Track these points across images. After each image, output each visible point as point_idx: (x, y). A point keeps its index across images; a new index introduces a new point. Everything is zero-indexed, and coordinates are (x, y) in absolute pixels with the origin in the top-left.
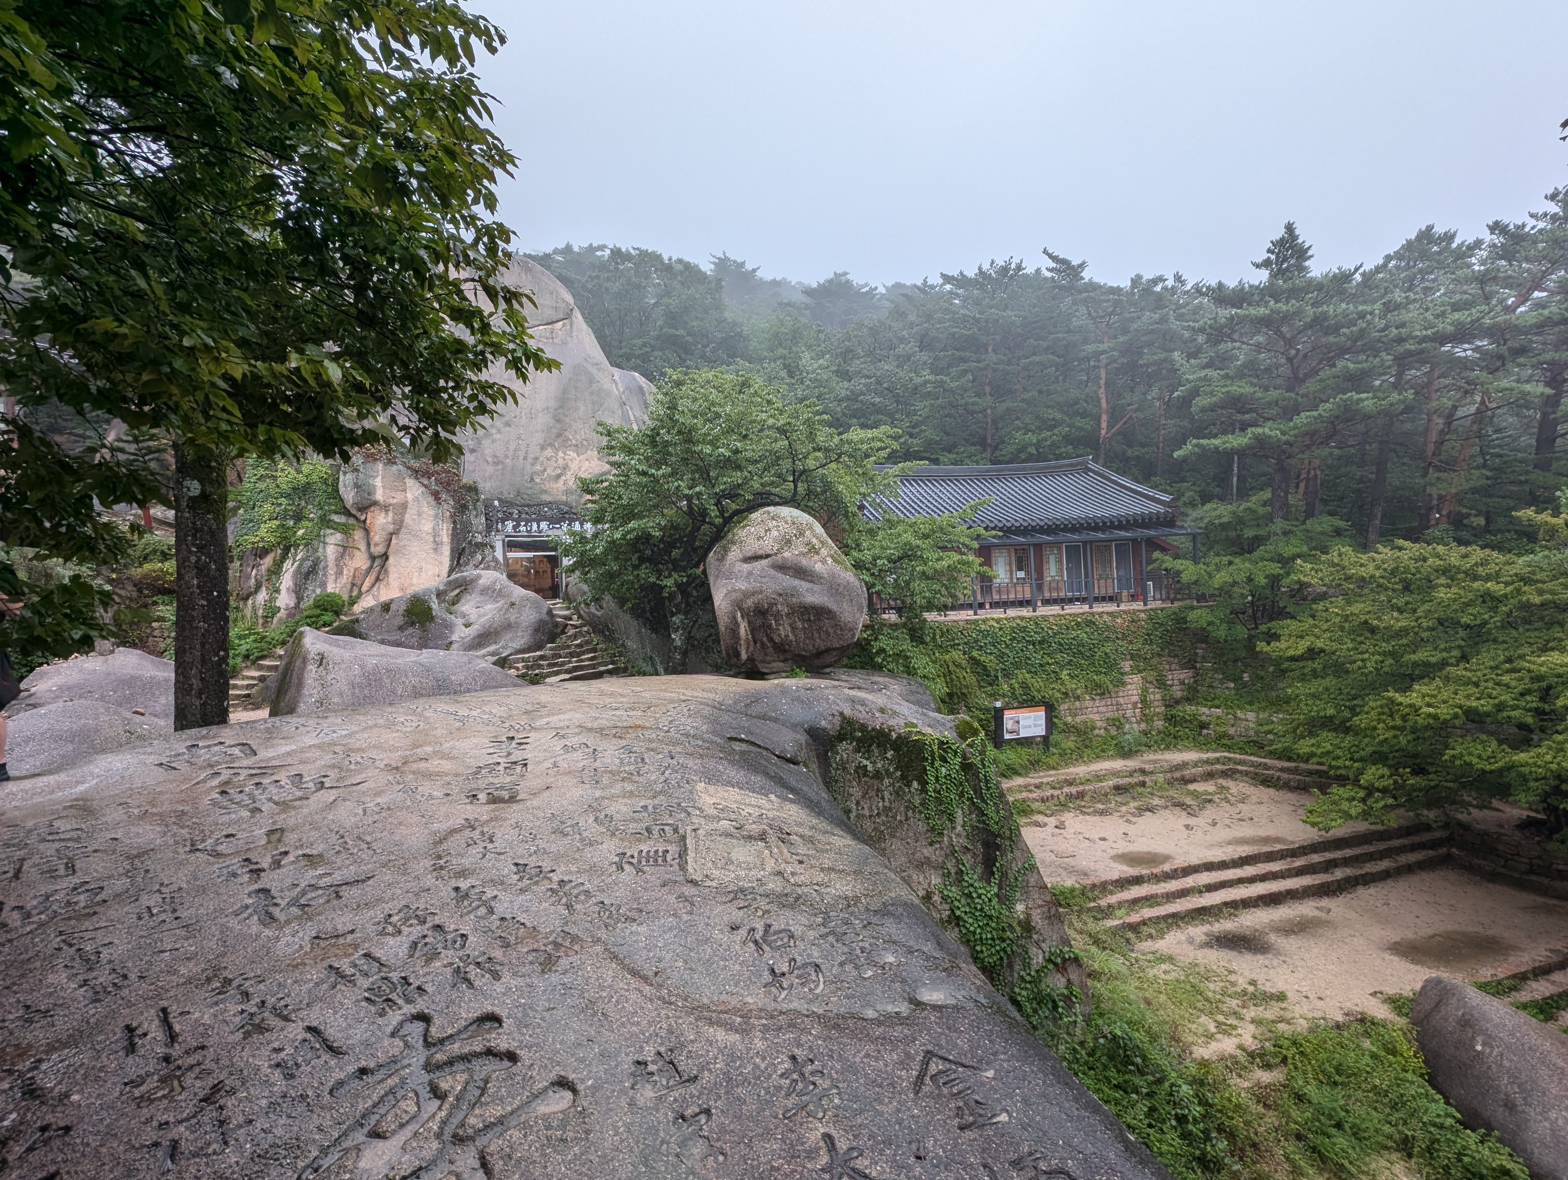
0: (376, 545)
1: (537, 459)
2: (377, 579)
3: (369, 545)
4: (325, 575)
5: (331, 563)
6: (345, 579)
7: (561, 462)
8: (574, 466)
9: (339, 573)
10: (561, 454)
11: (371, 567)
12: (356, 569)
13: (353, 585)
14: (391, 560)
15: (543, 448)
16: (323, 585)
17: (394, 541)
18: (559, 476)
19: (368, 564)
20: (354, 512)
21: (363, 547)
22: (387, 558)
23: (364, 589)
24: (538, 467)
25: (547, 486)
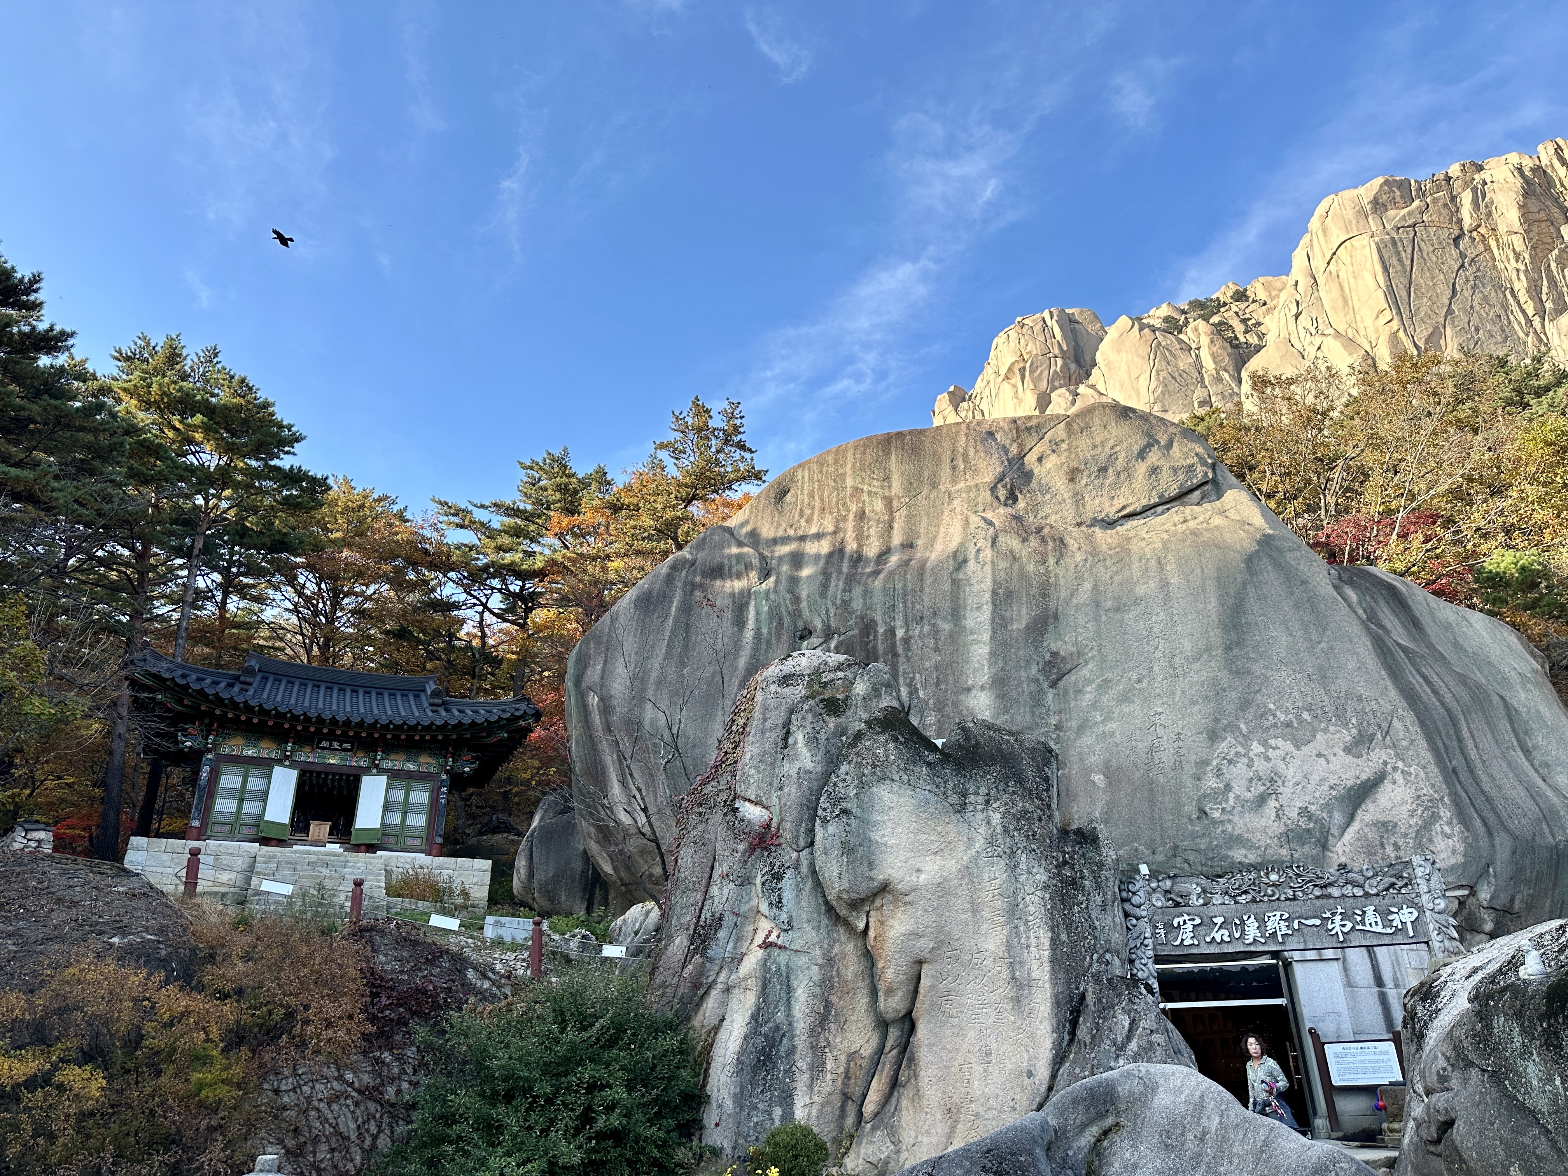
0: (890, 992)
1: (1205, 763)
2: (894, 1084)
3: (874, 992)
4: (789, 1072)
5: (801, 1042)
6: (828, 1083)
7: (1261, 766)
8: (1291, 773)
9: (817, 1067)
10: (1256, 748)
11: (880, 1051)
12: (852, 1057)
13: (846, 1097)
14: (922, 1031)
15: (1213, 736)
16: (787, 1099)
17: (925, 982)
18: (1262, 800)
19: (874, 1042)
20: (843, 912)
21: (862, 1001)
22: (912, 1028)
23: (869, 1108)
24: (1211, 783)
25: (1241, 824)
